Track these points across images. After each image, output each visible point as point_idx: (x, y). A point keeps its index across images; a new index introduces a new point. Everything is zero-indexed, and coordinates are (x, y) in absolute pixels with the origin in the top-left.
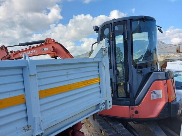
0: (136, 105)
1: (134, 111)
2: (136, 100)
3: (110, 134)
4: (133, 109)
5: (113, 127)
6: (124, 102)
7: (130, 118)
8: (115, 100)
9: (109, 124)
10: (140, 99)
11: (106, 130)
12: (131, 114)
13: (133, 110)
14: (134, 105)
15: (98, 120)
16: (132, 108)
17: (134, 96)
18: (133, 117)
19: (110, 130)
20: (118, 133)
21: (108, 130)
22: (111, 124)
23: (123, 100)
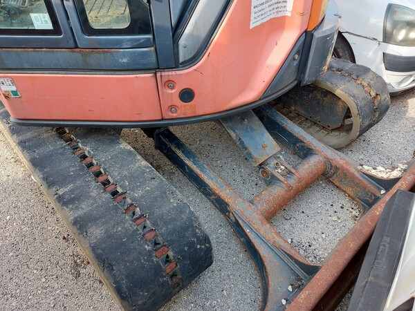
0: (184, 63)
1: (175, 92)
2: (182, 42)
3: (77, 208)
4: (170, 84)
5: (94, 162)
6: (124, 55)
7: (163, 119)
8: (76, 47)
9: (76, 148)
10: (203, 33)
11: (60, 193)
12: (165, 106)
13: (172, 88)
14: (176, 65)
15: (23, 137)
16: (165, 79)
17: (174, 22)
18: (175, 115)
19: (78, 183)
20: (115, 193)
21: (71, 186)
22: (87, 149)
23: (118, 45)
